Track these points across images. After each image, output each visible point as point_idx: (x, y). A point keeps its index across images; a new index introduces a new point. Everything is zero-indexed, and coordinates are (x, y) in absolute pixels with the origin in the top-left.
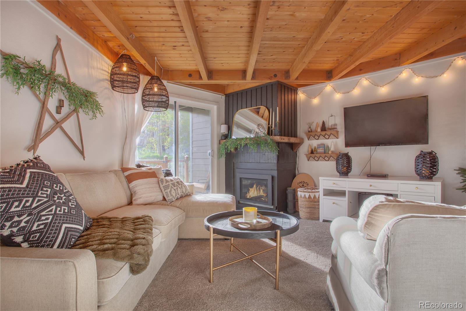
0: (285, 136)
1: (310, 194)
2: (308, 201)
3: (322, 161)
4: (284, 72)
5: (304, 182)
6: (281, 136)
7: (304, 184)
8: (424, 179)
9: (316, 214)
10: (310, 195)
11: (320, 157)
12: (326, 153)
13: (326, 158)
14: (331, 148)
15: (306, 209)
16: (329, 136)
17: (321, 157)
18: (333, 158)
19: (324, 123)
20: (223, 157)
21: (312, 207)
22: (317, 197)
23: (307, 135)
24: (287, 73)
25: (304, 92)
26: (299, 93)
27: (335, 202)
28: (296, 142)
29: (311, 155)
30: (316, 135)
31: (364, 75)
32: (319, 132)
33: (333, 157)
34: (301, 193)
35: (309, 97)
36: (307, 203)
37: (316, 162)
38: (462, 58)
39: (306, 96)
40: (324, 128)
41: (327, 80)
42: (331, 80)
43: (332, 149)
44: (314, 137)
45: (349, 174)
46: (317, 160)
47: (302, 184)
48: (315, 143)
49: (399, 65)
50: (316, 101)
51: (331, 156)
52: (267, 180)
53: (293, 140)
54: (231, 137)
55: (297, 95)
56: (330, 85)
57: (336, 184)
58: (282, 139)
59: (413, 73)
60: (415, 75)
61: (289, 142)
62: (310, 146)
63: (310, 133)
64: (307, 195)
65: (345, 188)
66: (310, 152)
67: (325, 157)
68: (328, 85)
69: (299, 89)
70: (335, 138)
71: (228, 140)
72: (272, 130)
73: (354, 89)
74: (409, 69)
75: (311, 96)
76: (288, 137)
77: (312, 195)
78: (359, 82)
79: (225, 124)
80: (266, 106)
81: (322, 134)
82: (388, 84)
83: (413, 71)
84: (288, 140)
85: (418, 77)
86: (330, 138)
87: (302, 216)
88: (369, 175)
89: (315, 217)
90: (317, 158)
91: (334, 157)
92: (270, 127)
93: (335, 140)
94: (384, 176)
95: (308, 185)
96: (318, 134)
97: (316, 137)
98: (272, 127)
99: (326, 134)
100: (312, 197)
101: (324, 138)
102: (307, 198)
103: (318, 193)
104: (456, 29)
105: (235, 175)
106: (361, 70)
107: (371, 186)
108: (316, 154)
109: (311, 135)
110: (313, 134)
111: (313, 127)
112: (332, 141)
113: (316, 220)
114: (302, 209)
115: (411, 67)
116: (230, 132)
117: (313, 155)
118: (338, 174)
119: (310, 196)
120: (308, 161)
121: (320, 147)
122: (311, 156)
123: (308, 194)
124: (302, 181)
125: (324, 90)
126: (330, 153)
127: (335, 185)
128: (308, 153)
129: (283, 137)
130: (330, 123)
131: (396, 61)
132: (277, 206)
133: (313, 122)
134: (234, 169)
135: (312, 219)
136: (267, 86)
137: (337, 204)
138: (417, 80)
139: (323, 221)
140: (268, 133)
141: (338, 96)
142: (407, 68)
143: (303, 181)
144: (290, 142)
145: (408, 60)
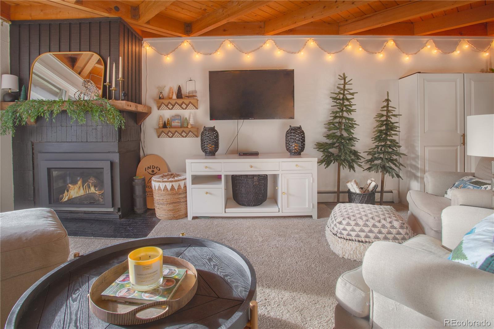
0: (132, 102)
1: (173, 183)
2: (170, 195)
3: (177, 137)
4: (130, 8)
5: (154, 167)
6: (128, 101)
7: (154, 169)
8: (295, 155)
9: (181, 210)
10: (172, 185)
11: (175, 133)
12: (184, 127)
13: (184, 134)
14: (189, 120)
15: (168, 206)
16: (187, 106)
17: (177, 132)
18: (192, 134)
19: (179, 89)
20: (7, 133)
21: (177, 201)
22: (182, 187)
23: (157, 103)
24: (135, 10)
25: (151, 45)
26: (144, 45)
27: (208, 192)
28: (144, 111)
29: (164, 129)
30: (169, 103)
31: (228, 37)
32: (175, 99)
33: (192, 132)
34: (157, 184)
35: (158, 53)
36: (169, 197)
37: (169, 138)
38: (313, 40)
39: (155, 50)
40: (179, 95)
41: (185, 35)
42: (189, 36)
43: (191, 122)
44: (167, 106)
45: (216, 154)
46: (171, 136)
47: (152, 169)
48: (167, 114)
49: (263, 34)
50: (168, 59)
51: (190, 131)
52: (103, 168)
53: (140, 108)
54: (26, 98)
55: (141, 47)
56: (187, 41)
57: (210, 168)
58: (128, 106)
59: (276, 45)
60: (278, 48)
61: (136, 110)
62: (162, 117)
63: (161, 101)
64: (169, 185)
65: (221, 171)
66: (161, 126)
67: (182, 132)
68: (185, 41)
69: (144, 39)
70: (195, 108)
71: (19, 103)
72: (110, 91)
73: (216, 51)
74: (272, 40)
75: (161, 51)
76: (136, 103)
77: (176, 185)
78: (222, 44)
79: (11, 74)
80: (99, 53)
81: (178, 102)
82: (253, 52)
83: (275, 43)
84: (135, 107)
85: (280, 50)
86: (188, 108)
87: (161, 216)
88: (241, 153)
89: (180, 215)
90: (172, 133)
91: (194, 132)
92: (107, 86)
93: (194, 111)
94: (255, 154)
95: (159, 170)
96: (173, 102)
97: (170, 106)
98: (110, 86)
99: (183, 103)
100: (176, 188)
101: (179, 107)
102: (169, 189)
103: (183, 182)
104: (325, 8)
105: (35, 164)
106: (225, 30)
107: (251, 167)
108: (169, 128)
109: (163, 103)
110: (166, 102)
111: (166, 93)
112: (190, 113)
113: (181, 218)
114: (161, 206)
115: (273, 39)
116: (23, 88)
117: (166, 130)
118: (204, 154)
119: (173, 188)
120: (159, 137)
121: (175, 120)
122: (163, 132)
123: (171, 184)
124: (150, 166)
125: (179, 47)
126: (189, 127)
127: (208, 169)
128: (157, 127)
129: (130, 103)
130: (187, 89)
131: (261, 29)
132: (120, 207)
133: (165, 87)
134: (33, 153)
135: (177, 218)
136: (100, 22)
137: (210, 194)
138: (279, 53)
139: (193, 219)
140: (104, 95)
141: (197, 57)
142: (270, 38)
143: (153, 165)
144: (138, 111)
145: (274, 30)
